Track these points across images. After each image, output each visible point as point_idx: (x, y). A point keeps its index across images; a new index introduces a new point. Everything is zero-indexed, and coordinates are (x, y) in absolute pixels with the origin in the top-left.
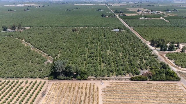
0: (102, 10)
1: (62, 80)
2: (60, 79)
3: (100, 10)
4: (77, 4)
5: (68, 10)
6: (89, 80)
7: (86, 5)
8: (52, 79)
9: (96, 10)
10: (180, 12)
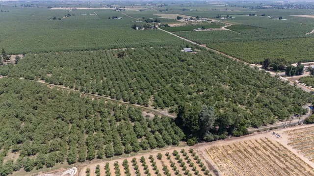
0: (120, 18)
1: (211, 141)
2: (207, 141)
3: (116, 17)
4: (55, 7)
5: (54, 18)
6: (252, 134)
7: (78, 8)
8: (196, 143)
9: (109, 18)
10: (237, 18)
